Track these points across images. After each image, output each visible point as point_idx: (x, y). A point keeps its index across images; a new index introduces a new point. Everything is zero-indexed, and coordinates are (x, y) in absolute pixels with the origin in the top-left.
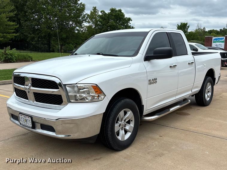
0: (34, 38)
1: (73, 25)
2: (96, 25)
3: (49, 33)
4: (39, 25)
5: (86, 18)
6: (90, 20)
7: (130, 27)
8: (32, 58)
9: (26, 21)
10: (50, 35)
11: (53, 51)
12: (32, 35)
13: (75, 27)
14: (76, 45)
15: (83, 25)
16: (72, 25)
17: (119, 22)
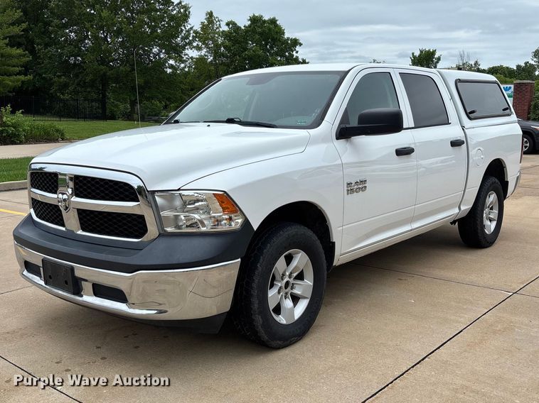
0: (66, 86)
1: (162, 56)
2: (216, 54)
3: (105, 74)
4: (79, 56)
5: (191, 38)
6: (200, 44)
7: (296, 61)
8: (63, 135)
9: (47, 45)
10: (104, 80)
11: (113, 117)
12: (63, 79)
13: (166, 61)
14: (168, 103)
15: (185, 55)
16: (158, 54)
17: (270, 47)
